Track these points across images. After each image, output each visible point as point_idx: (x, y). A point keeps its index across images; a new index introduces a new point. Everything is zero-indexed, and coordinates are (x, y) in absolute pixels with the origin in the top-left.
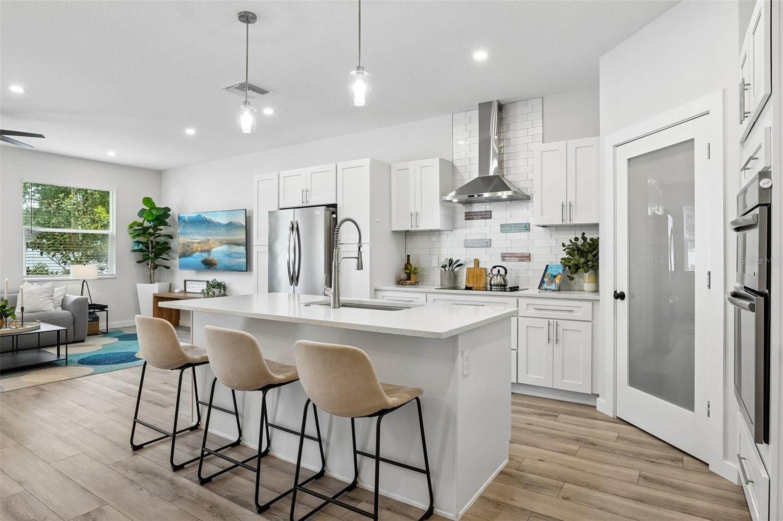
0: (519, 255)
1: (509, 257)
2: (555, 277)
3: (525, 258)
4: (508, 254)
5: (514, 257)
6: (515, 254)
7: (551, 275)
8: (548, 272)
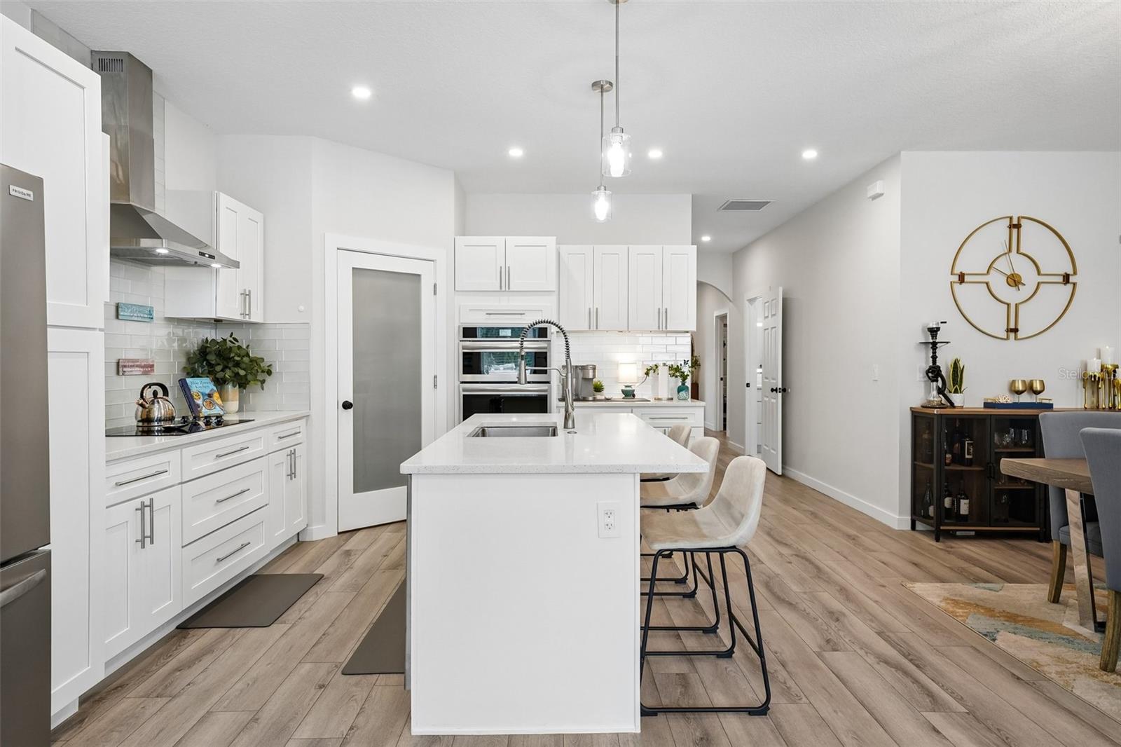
0: (143, 364)
1: (132, 366)
2: (210, 396)
3: (149, 369)
4: (129, 360)
5: (137, 366)
6: (137, 360)
7: (202, 394)
8: (194, 389)
